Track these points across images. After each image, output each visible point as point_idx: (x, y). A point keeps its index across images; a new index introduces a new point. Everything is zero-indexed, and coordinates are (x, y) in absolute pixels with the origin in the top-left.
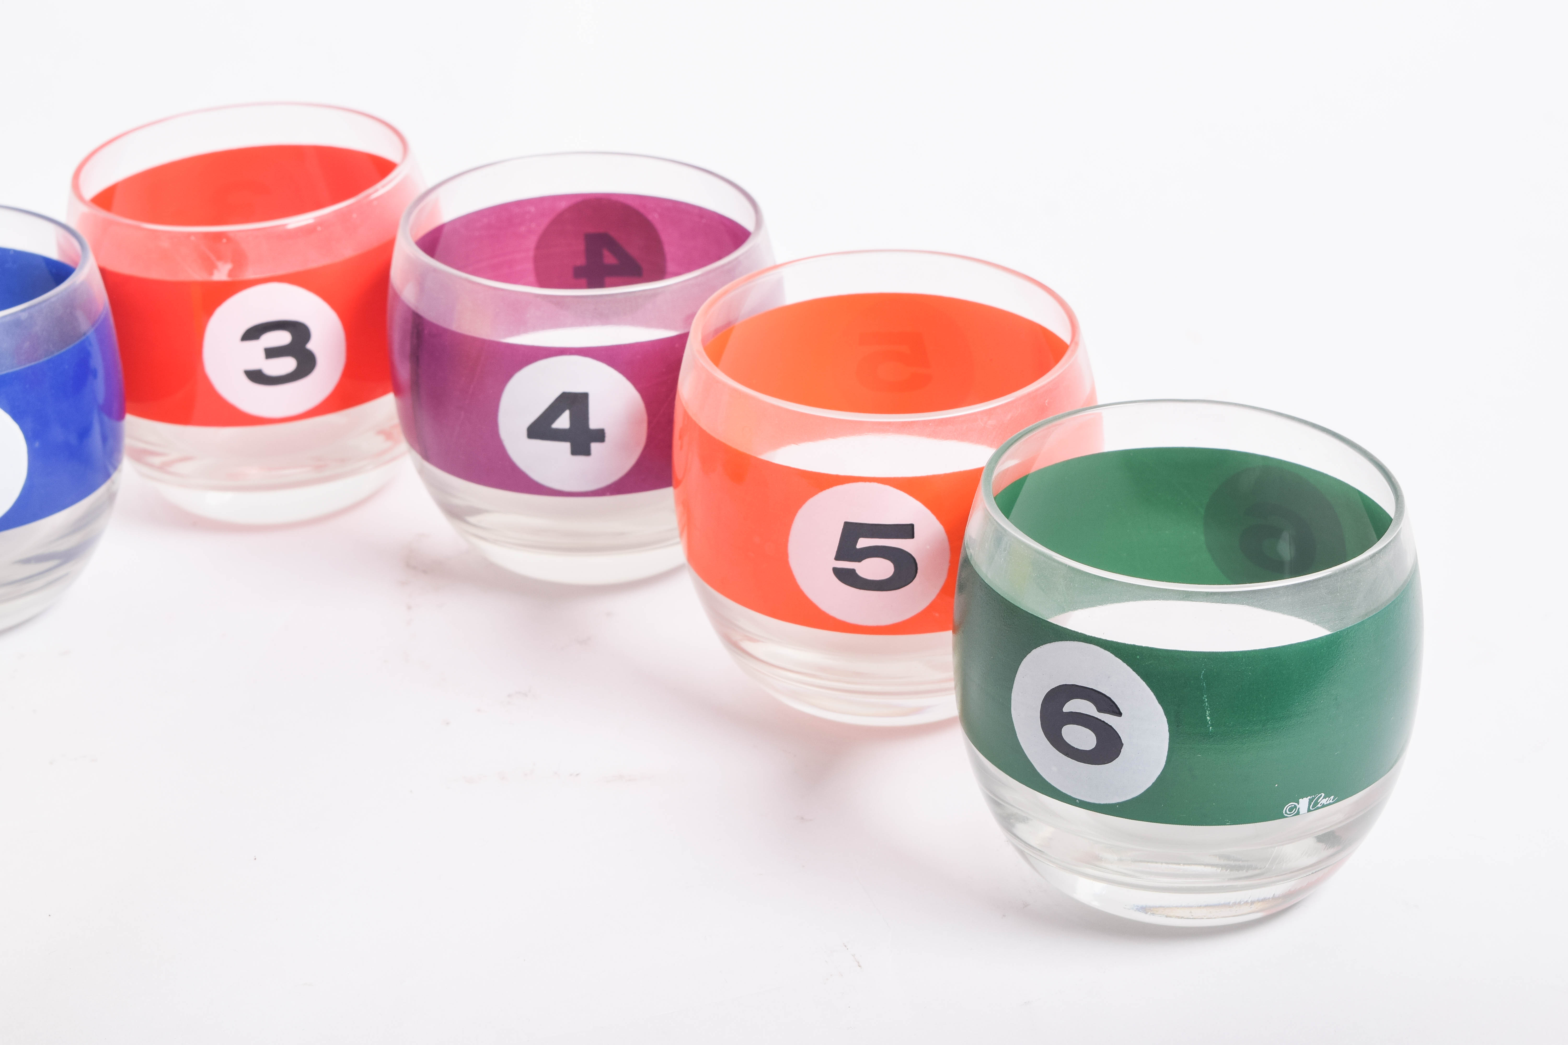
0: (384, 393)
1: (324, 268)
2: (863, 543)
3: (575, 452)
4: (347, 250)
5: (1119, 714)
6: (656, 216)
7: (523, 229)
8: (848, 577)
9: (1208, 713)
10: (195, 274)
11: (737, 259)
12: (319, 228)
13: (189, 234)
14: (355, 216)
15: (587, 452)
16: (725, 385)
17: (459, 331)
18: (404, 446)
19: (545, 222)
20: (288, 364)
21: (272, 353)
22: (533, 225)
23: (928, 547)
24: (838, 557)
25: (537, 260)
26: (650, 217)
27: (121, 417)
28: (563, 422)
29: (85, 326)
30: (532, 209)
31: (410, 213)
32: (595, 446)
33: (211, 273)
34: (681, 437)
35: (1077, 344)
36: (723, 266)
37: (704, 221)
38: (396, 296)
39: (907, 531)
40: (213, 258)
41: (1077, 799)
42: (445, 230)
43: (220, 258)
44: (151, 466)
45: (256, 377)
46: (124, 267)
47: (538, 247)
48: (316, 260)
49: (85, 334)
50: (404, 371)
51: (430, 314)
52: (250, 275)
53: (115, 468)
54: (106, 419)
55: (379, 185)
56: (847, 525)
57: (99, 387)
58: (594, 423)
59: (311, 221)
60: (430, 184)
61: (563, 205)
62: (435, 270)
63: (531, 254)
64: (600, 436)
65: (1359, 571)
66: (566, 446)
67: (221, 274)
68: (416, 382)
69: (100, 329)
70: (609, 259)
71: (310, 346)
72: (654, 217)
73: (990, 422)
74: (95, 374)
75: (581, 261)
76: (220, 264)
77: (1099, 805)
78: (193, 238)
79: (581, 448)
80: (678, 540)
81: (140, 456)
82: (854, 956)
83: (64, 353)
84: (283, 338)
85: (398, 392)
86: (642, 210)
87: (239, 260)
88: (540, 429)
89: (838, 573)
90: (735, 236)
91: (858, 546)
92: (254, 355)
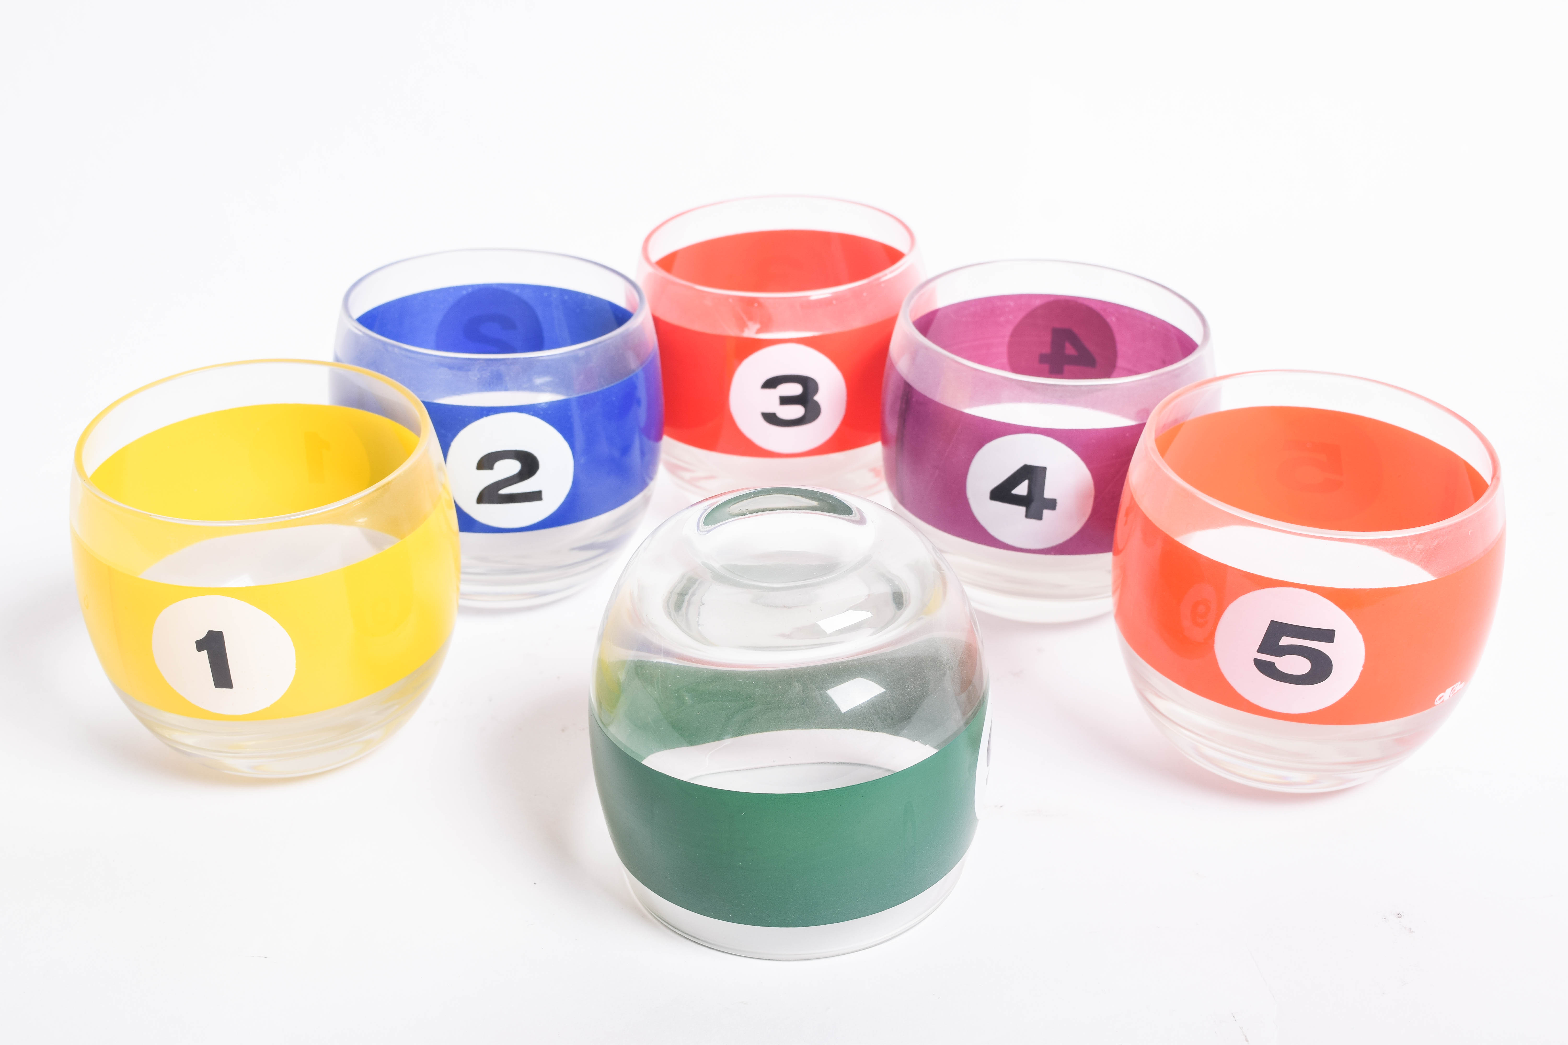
0: (874, 441)
2: (1285, 641)
3: (1028, 516)
4: (857, 322)
6: (1114, 319)
7: (1002, 319)
8: (1266, 669)
10: (731, 331)
11: (1186, 365)
12: (834, 302)
13: (728, 297)
14: (865, 294)
15: (1040, 517)
17: (942, 402)
18: (884, 485)
19: (1021, 315)
20: (796, 411)
21: (785, 401)
22: (1011, 317)
23: (1346, 653)
24: (1260, 651)
25: (1011, 345)
26: (1108, 320)
27: (658, 438)
28: (1022, 489)
29: (634, 364)
30: (1012, 304)
31: (912, 297)
32: (1046, 513)
33: (742, 331)
36: (1174, 370)
37: (1154, 327)
38: (892, 366)
39: (1328, 636)
40: (745, 318)
42: (939, 314)
43: (751, 319)
44: (682, 478)
45: (771, 418)
46: (672, 318)
47: (1013, 335)
49: (634, 371)
50: (892, 426)
51: (919, 386)
53: (651, 479)
54: (645, 439)
55: (887, 271)
56: (1273, 624)
57: (641, 413)
58: (1048, 494)
59: (829, 295)
60: (930, 275)
61: (1038, 303)
62: (927, 348)
63: (1007, 340)
64: (1052, 504)
66: (1022, 510)
68: (901, 437)
69: (647, 369)
70: (1070, 350)
71: (817, 398)
72: (1112, 320)
74: (639, 402)
75: (1046, 350)
76: (750, 324)
78: (730, 300)
79: (1034, 514)
81: (674, 469)
82: (1241, 1028)
83: (613, 387)
84: (795, 389)
85: (885, 442)
86: (1102, 313)
88: (1002, 493)
89: (1258, 663)
90: (1187, 347)
91: (1281, 643)
92: (770, 401)
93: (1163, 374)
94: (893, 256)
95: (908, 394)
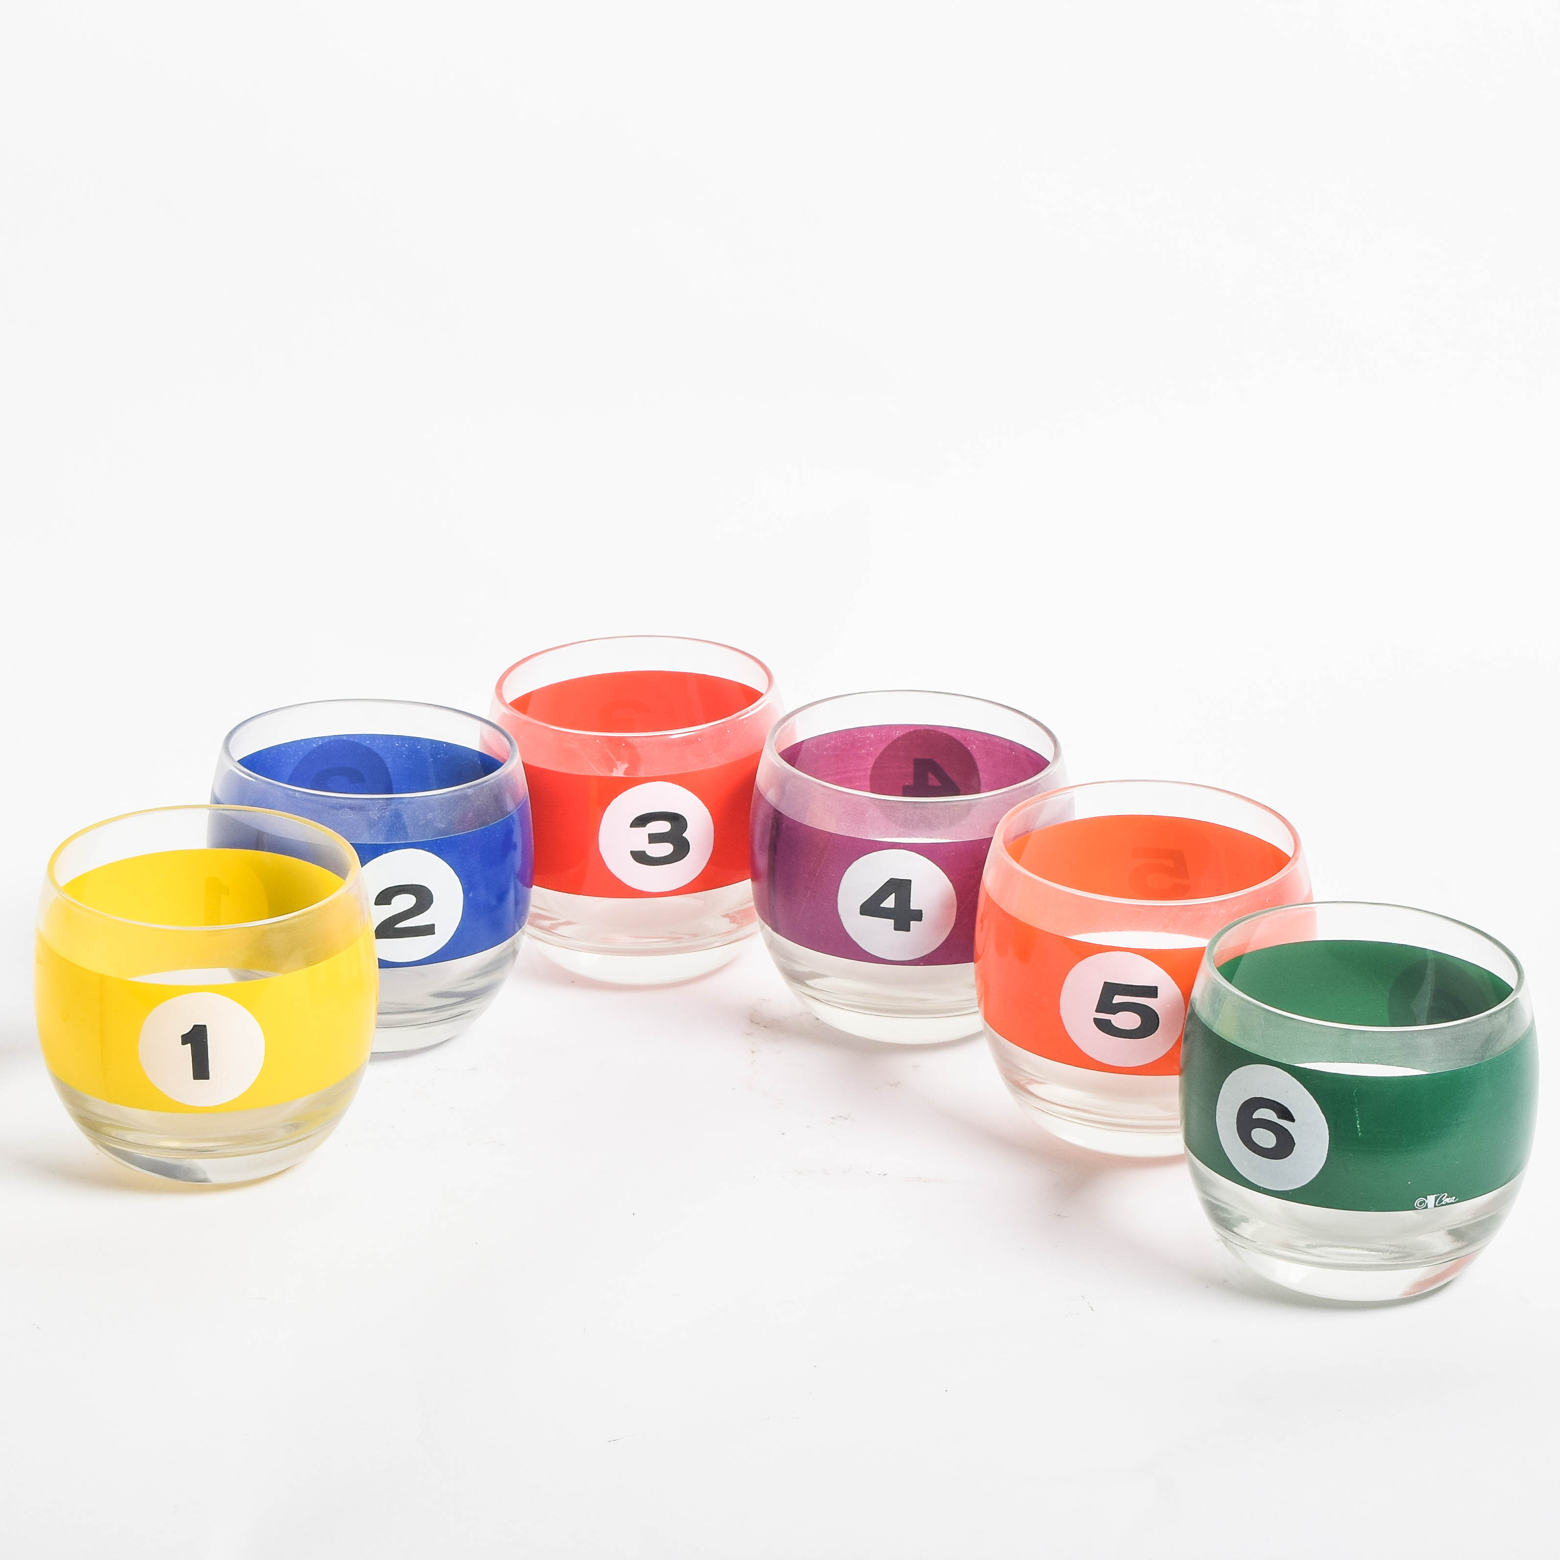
0: (744, 878)
1: (702, 772)
2: (1118, 999)
3: (896, 928)
4: (715, 761)
5: (1292, 1119)
7: (863, 751)
8: (1105, 1026)
9: (1358, 1122)
10: (598, 770)
11: (1037, 781)
12: (698, 741)
13: (596, 738)
14: (726, 732)
15: (907, 929)
16: (1019, 873)
17: (810, 824)
19: (883, 747)
20: (665, 849)
21: (654, 838)
22: (872, 749)
23: (1168, 1006)
24: (1098, 1010)
26: (969, 748)
27: (531, 887)
28: (890, 902)
29: (510, 806)
31: (775, 731)
32: (914, 924)
33: (611, 770)
34: (982, 921)
35: (1297, 859)
37: (1013, 752)
38: (761, 796)
39: (1152, 992)
40: (614, 757)
41: (1261, 1187)
43: (619, 758)
45: (640, 857)
46: (542, 763)
47: (873, 768)
48: (695, 765)
49: (510, 813)
50: (762, 862)
51: (787, 811)
52: (642, 774)
53: (520, 927)
54: (520, 885)
56: (1106, 984)
57: (517, 858)
58: (914, 905)
59: (692, 734)
61: (898, 734)
62: (794, 776)
64: (918, 915)
65: (1478, 1025)
66: (891, 922)
67: (619, 772)
68: (772, 869)
69: (521, 810)
70: (933, 779)
71: (686, 834)
72: (973, 748)
73: (1221, 911)
74: (514, 847)
75: (910, 779)
76: (618, 763)
77: (1277, 1191)
78: (599, 741)
79: (902, 925)
80: (977, 1009)
82: (1088, 1303)
84: (663, 827)
85: (755, 878)
86: (962, 742)
87: (634, 761)
88: (871, 908)
89: (1097, 1022)
90: (1037, 764)
91: (1114, 1002)
92: (639, 839)
93: (1015, 789)
94: (751, 696)
95: (778, 820)
